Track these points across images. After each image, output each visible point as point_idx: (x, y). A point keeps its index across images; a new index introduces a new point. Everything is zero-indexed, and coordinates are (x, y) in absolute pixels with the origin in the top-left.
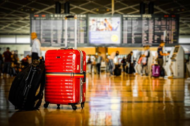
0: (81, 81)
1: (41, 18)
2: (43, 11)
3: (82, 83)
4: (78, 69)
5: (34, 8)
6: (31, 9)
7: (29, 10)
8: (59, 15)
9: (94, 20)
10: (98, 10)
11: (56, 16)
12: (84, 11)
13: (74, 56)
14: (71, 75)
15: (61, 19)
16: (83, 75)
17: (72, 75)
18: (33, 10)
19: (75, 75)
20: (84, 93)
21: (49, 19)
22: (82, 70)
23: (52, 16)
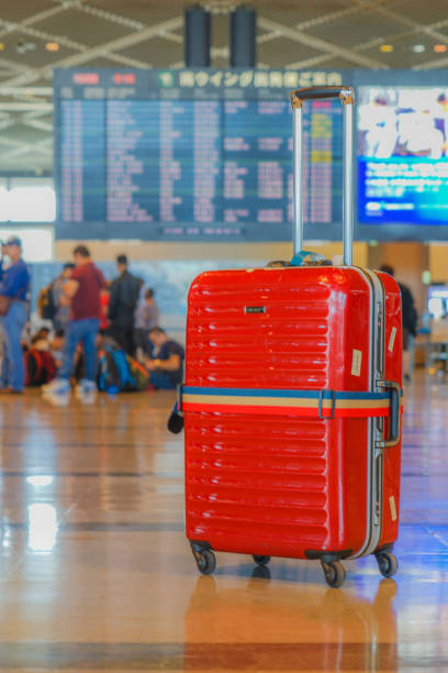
0: (374, 435)
1: (112, 92)
2: (103, 51)
3: (383, 444)
4: (356, 371)
5: (57, 39)
6: (41, 44)
7: (31, 46)
8: (202, 78)
9: (381, 102)
10: (387, 49)
11: (187, 79)
12: (317, 52)
13: (336, 302)
14: (321, 403)
15: (215, 96)
16: (384, 403)
17: (327, 404)
18: (52, 47)
19: (341, 404)
20: (392, 499)
21: (153, 96)
22: (377, 375)
23: (166, 78)
